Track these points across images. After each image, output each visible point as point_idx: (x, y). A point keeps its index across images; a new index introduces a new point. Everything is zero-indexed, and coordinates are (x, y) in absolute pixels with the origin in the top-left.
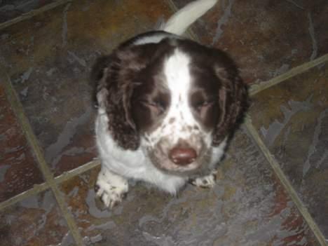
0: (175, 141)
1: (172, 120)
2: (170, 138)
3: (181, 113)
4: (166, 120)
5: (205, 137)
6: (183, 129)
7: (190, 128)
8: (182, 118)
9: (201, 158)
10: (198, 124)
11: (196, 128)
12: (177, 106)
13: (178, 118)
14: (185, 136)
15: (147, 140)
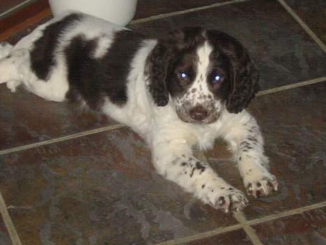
0: (195, 104)
1: (194, 90)
2: (192, 102)
3: (201, 86)
4: (190, 90)
5: (215, 103)
6: (200, 97)
7: (205, 96)
8: (201, 89)
9: (211, 116)
10: (211, 94)
11: (210, 97)
12: (199, 81)
13: (198, 89)
14: (201, 101)
15: (178, 102)
